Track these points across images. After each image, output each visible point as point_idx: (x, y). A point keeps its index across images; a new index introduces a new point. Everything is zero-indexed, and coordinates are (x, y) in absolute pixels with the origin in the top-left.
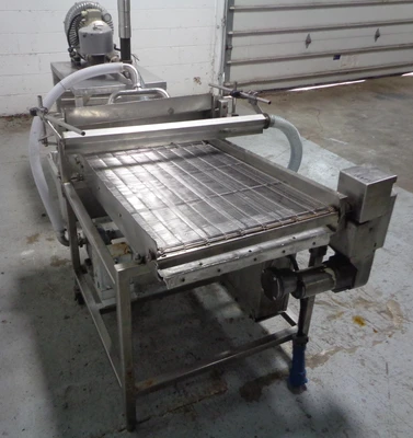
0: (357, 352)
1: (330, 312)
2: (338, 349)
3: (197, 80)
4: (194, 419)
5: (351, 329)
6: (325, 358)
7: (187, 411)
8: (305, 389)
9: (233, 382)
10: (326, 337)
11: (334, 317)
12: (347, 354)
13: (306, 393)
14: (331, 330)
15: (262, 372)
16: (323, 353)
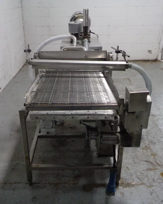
0: (152, 188)
1: (150, 167)
2: (143, 184)
3: (150, 51)
4: (57, 189)
5: (156, 177)
6: (133, 186)
7: (56, 186)
8: (114, 194)
9: (82, 182)
10: (140, 177)
11: (151, 170)
12: (146, 188)
13: (113, 197)
14: (145, 175)
15: (98, 182)
16: (134, 183)
